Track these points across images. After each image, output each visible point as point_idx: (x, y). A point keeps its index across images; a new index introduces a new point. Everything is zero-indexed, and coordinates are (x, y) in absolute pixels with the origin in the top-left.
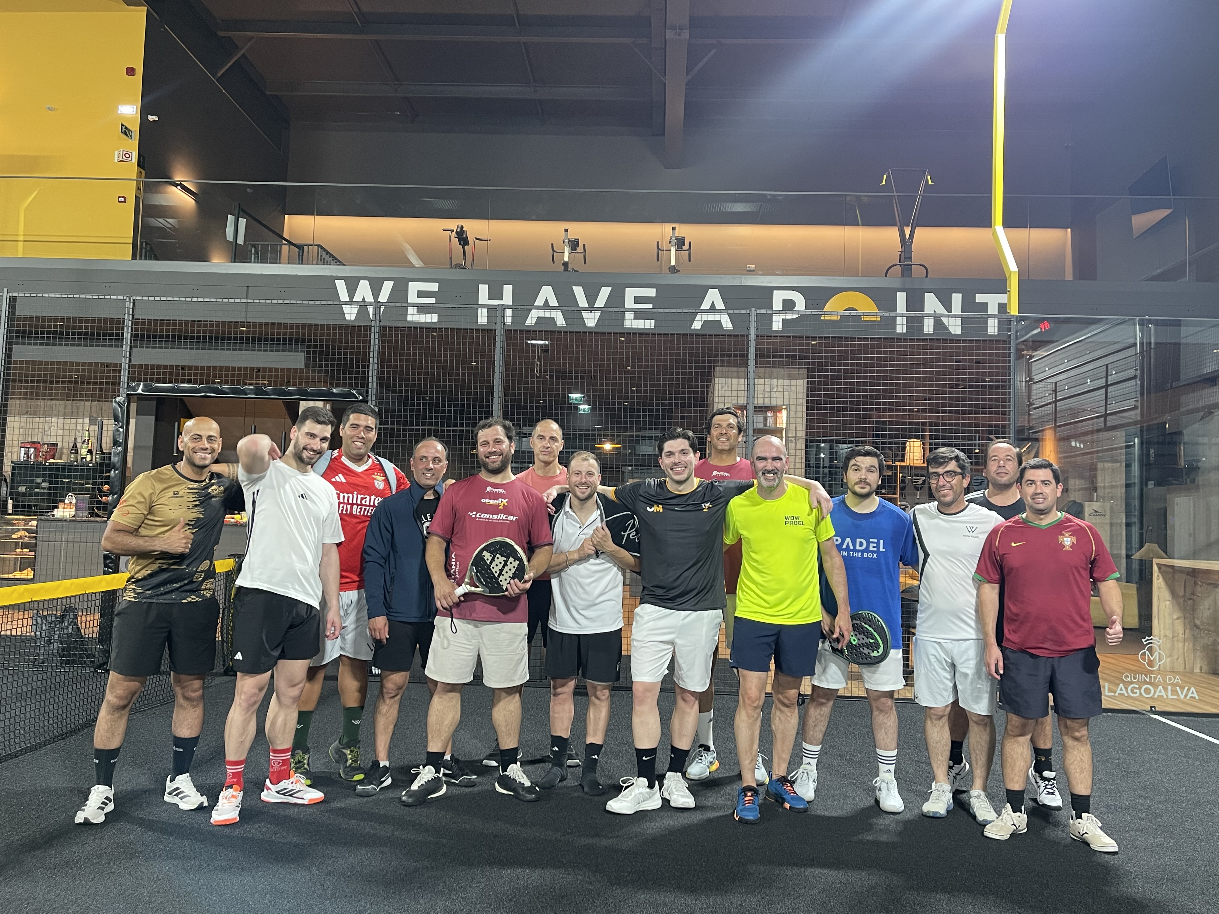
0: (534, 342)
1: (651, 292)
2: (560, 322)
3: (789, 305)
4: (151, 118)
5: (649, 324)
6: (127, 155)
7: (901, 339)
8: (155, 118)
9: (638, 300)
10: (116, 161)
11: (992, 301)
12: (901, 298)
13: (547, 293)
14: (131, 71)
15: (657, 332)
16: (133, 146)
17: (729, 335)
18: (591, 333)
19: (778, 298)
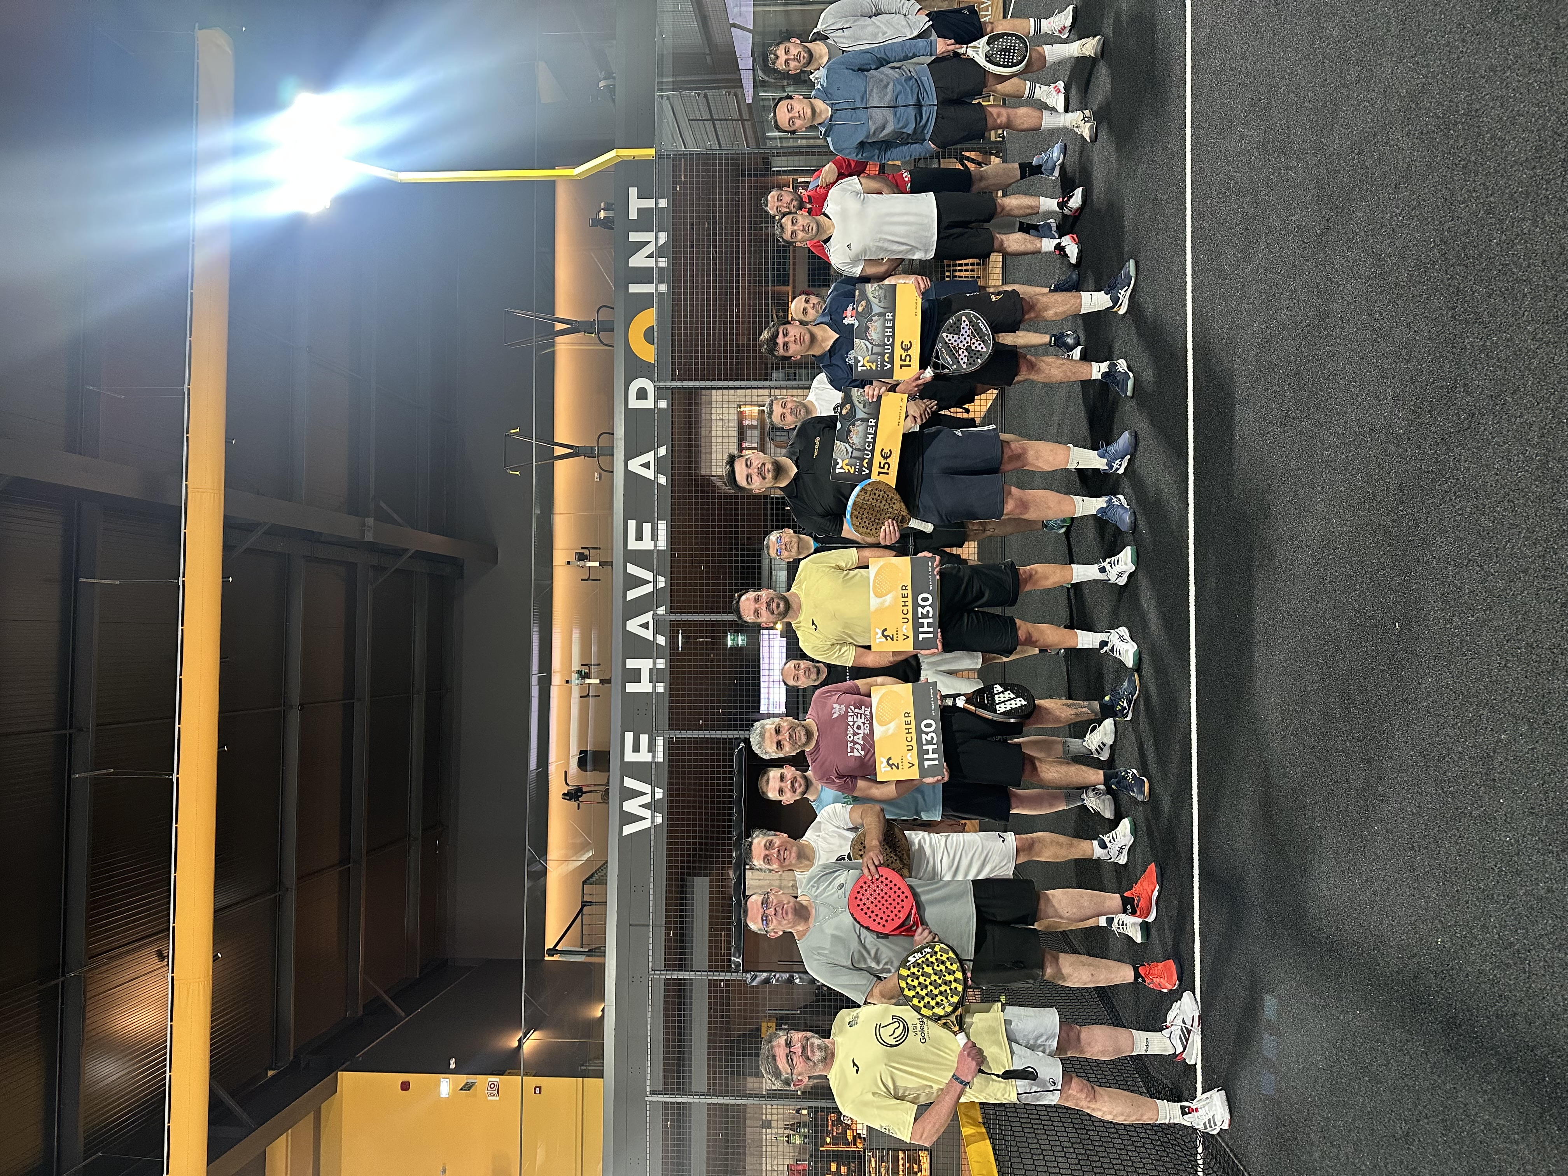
0: (680, 645)
1: (632, 524)
2: (662, 610)
3: (642, 394)
4: (453, 1066)
5: (662, 525)
6: (492, 1086)
7: (673, 288)
8: (453, 1061)
9: (639, 537)
10: (497, 1098)
11: (636, 204)
12: (634, 288)
13: (633, 626)
14: (405, 1086)
15: (669, 518)
16: (483, 1081)
17: (672, 451)
18: (672, 583)
19: (634, 403)
